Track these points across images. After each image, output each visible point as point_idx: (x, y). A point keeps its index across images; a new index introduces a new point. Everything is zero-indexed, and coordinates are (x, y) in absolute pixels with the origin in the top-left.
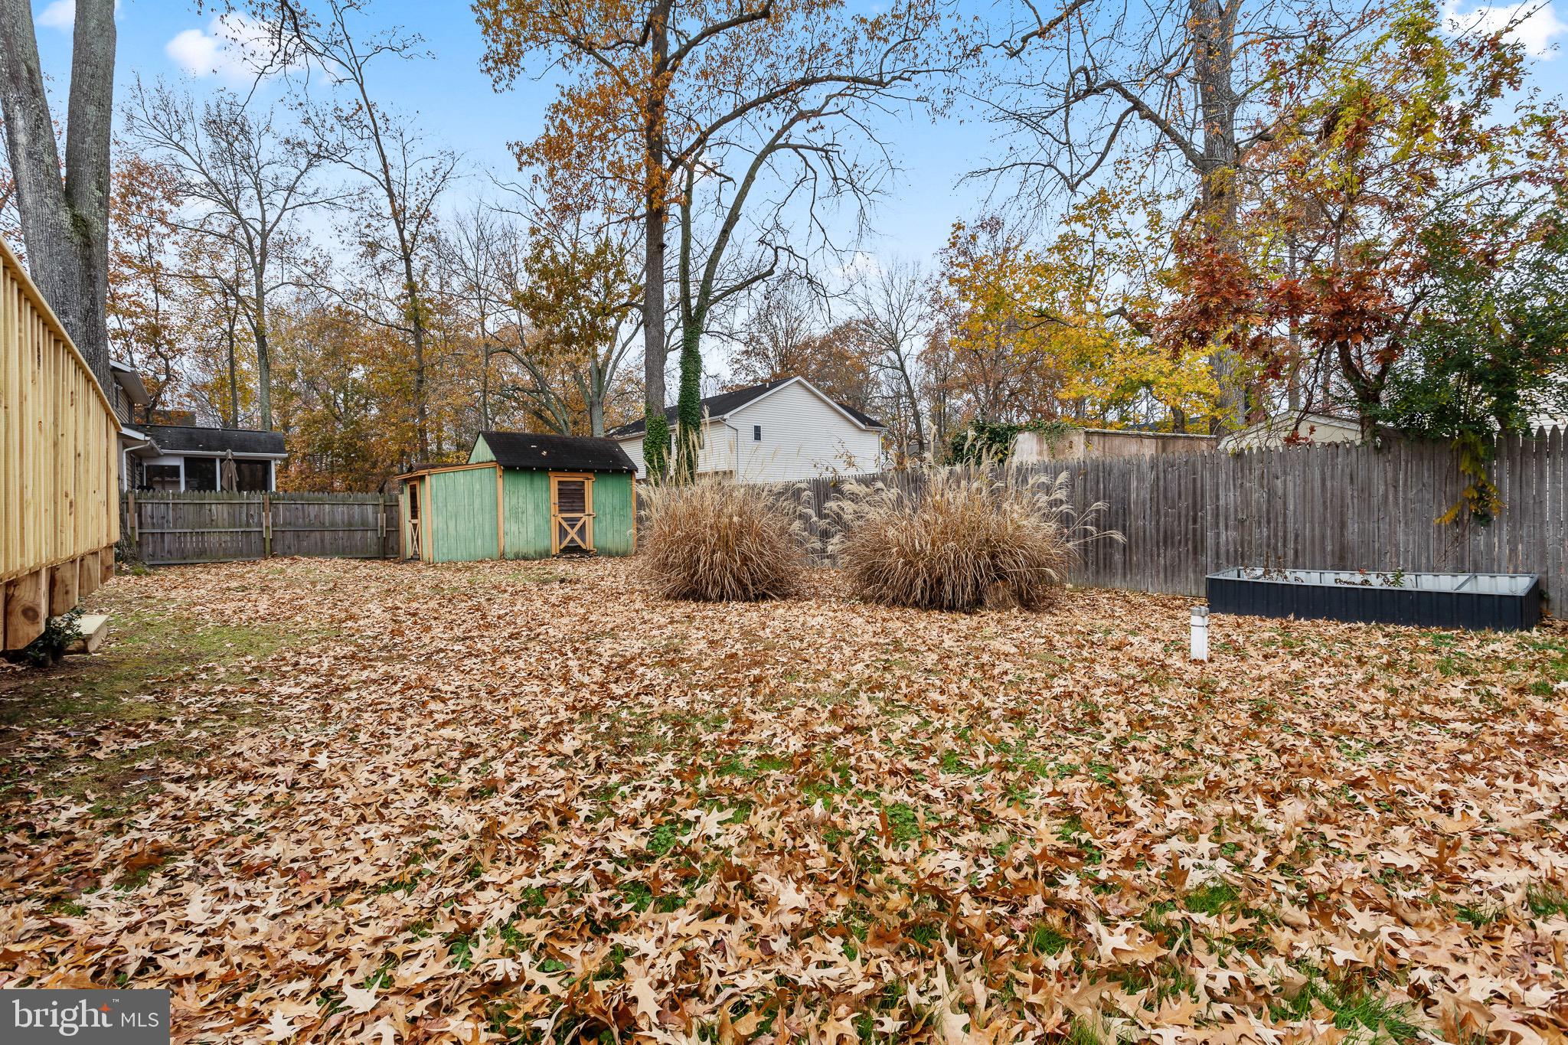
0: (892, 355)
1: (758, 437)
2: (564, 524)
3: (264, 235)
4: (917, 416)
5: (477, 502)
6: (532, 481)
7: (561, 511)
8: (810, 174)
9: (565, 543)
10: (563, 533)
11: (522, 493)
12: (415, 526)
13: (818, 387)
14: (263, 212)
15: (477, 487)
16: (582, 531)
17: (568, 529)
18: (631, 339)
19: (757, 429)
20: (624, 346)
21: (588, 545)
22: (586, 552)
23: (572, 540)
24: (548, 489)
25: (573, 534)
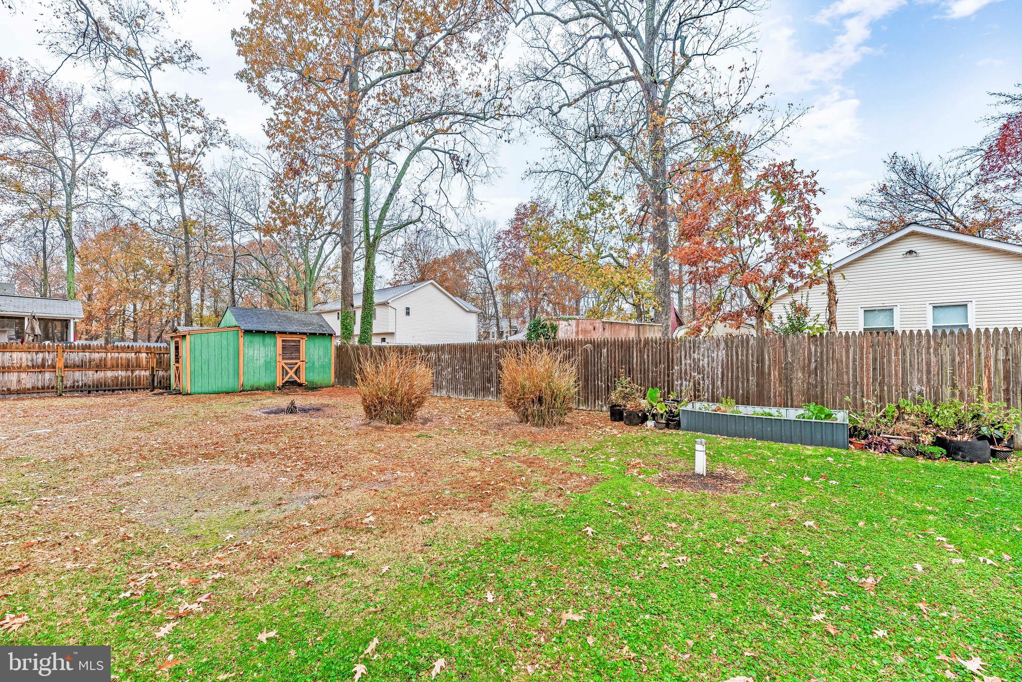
0: (482, 270)
1: (408, 313)
2: (286, 367)
3: (74, 171)
4: (495, 304)
5: (225, 353)
6: (264, 339)
7: (283, 359)
8: (440, 165)
9: (286, 379)
10: (285, 372)
11: (257, 347)
12: (177, 368)
13: (442, 286)
14: (74, 155)
15: (225, 343)
16: (297, 372)
17: (289, 370)
18: (331, 253)
19: (408, 309)
20: (327, 257)
21: (302, 380)
22: (300, 385)
23: (291, 377)
24: (275, 345)
25: (291, 373)
